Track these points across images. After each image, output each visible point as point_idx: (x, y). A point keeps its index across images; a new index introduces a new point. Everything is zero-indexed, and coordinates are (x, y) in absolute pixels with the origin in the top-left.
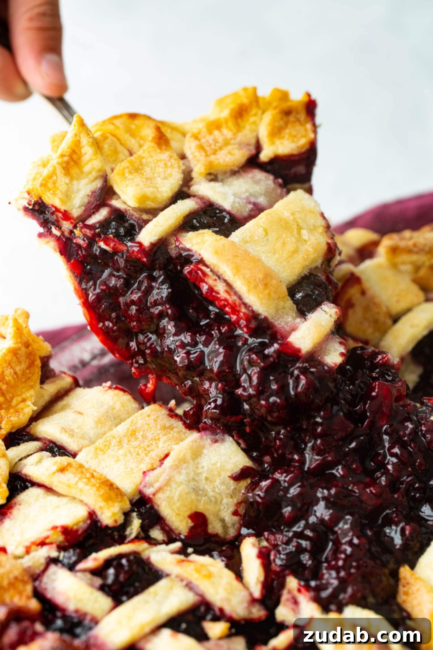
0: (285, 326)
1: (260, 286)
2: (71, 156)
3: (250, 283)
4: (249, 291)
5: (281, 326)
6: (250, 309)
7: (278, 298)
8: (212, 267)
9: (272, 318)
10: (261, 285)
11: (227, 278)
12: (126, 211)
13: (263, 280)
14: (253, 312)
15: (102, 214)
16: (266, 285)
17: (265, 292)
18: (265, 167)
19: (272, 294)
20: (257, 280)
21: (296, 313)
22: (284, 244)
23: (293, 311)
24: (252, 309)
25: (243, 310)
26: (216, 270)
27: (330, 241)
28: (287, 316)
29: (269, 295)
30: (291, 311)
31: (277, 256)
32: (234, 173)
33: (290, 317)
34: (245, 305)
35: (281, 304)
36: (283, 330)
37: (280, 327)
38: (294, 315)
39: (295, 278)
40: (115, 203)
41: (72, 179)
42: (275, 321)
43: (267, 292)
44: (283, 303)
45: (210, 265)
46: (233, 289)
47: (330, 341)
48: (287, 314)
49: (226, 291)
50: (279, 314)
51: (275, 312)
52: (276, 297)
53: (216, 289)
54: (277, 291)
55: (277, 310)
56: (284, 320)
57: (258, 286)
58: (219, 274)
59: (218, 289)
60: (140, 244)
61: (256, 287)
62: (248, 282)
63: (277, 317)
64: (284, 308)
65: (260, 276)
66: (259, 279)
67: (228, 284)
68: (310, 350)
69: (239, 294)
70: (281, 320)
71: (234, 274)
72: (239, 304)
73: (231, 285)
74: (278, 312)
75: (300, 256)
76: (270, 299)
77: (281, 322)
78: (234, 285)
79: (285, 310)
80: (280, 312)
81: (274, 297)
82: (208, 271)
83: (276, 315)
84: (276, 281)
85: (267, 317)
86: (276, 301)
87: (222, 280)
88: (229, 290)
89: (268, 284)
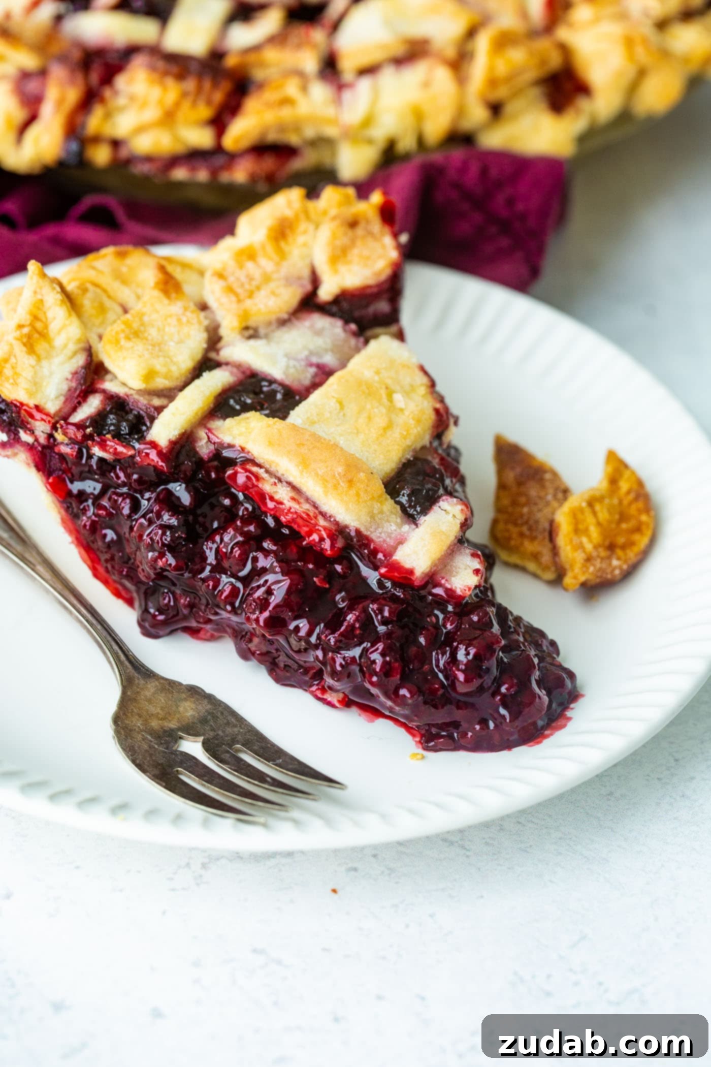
0: (388, 540)
1: (342, 484)
2: (32, 325)
3: (327, 481)
4: (326, 493)
5: (381, 540)
6: (332, 520)
7: (371, 499)
8: (267, 466)
9: (367, 530)
10: (343, 482)
11: (291, 479)
12: (127, 396)
13: (344, 475)
14: (337, 523)
15: (93, 405)
16: (351, 482)
17: (350, 492)
18: (328, 309)
19: (362, 494)
20: (337, 475)
21: (401, 518)
22: (370, 418)
23: (396, 515)
24: (335, 520)
25: (322, 522)
26: (273, 469)
27: (437, 406)
28: (388, 524)
29: (358, 495)
30: (394, 516)
31: (361, 437)
32: (283, 323)
33: (393, 524)
34: (324, 515)
35: (377, 506)
36: (385, 545)
37: (380, 542)
38: (399, 520)
39: (394, 465)
40: (110, 386)
41: (39, 359)
42: (372, 532)
43: (353, 492)
44: (379, 505)
45: (264, 463)
46: (303, 494)
47: (456, 553)
48: (388, 521)
49: (293, 499)
50: (376, 522)
51: (369, 520)
52: (369, 498)
53: (277, 497)
54: (369, 489)
55: (372, 517)
56: (385, 529)
57: (339, 484)
58: (279, 475)
59: (280, 498)
60: (154, 445)
61: (336, 487)
62: (324, 481)
63: (373, 527)
64: (381, 512)
65: (340, 469)
66: (339, 474)
67: (294, 488)
68: (427, 570)
69: (312, 499)
70: (380, 530)
71: (301, 472)
72: (315, 515)
73: (299, 488)
74: (374, 520)
75: (396, 434)
76: (359, 502)
77: (381, 533)
78: (304, 488)
79: (384, 515)
80: (377, 519)
81: (366, 498)
82: (261, 472)
83: (372, 524)
84: (364, 474)
85: (360, 529)
86: (368, 503)
87: (284, 483)
88: (296, 497)
89: (354, 480)
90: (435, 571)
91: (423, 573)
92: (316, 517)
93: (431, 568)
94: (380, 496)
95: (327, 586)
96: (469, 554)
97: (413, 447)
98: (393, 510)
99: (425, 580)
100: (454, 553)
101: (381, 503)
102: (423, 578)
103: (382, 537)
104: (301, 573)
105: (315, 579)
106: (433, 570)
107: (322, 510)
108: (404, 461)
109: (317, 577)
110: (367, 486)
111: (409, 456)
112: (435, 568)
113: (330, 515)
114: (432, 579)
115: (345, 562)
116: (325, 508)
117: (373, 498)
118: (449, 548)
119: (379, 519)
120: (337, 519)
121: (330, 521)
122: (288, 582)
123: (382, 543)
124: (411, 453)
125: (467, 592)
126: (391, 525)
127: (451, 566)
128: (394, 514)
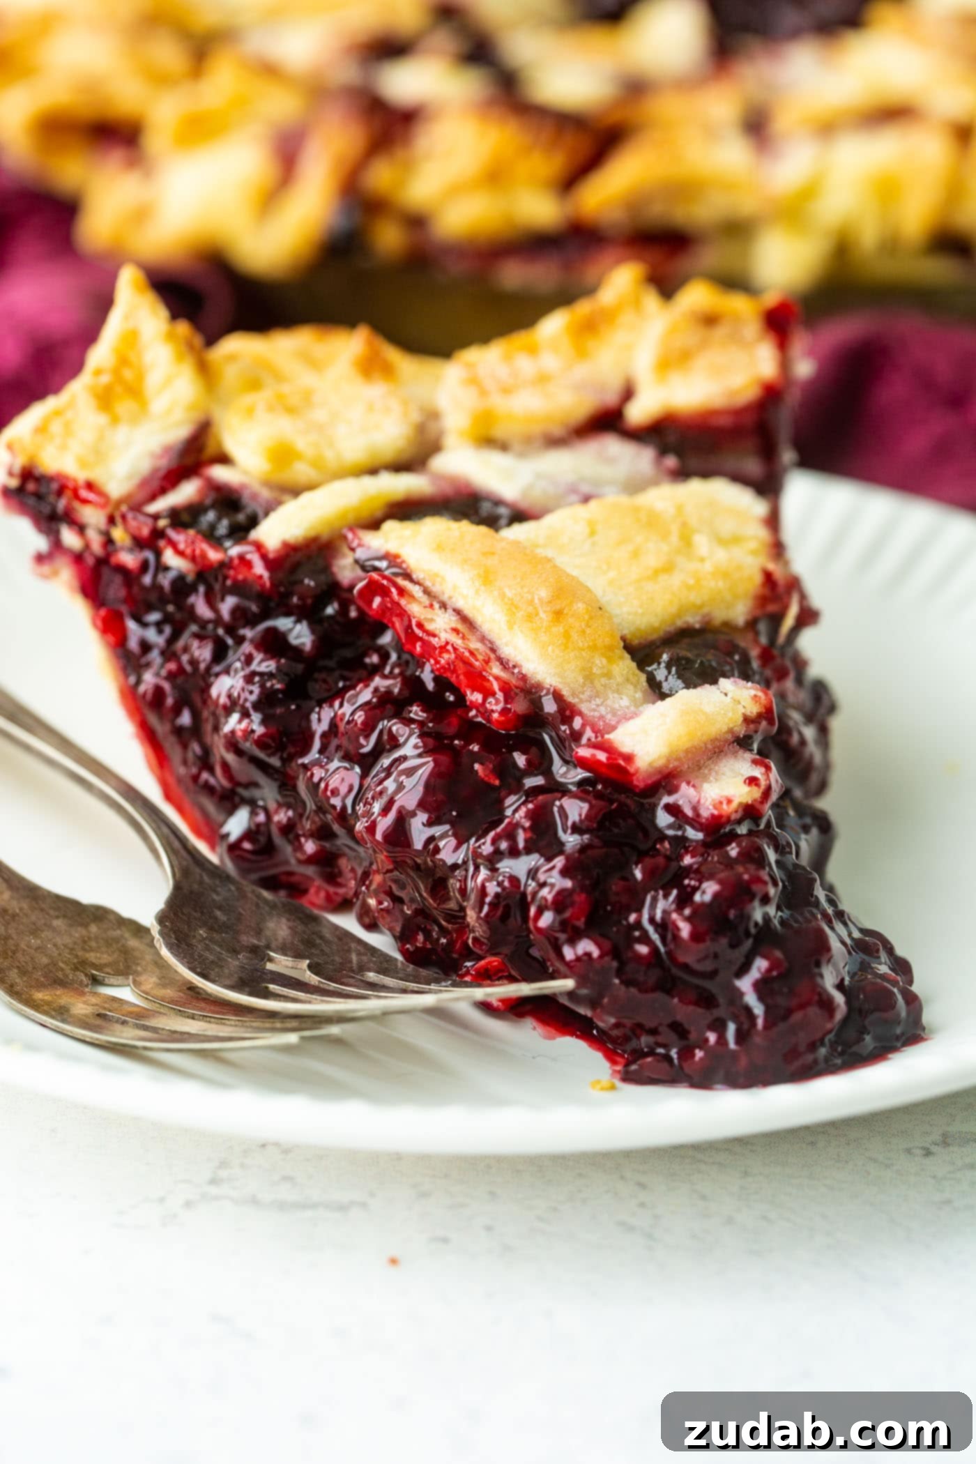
0: (609, 717)
1: (542, 615)
2: (117, 372)
3: (517, 607)
4: (511, 625)
5: (596, 714)
6: (516, 671)
7: (589, 648)
8: (428, 583)
9: (574, 694)
10: (545, 612)
11: (460, 604)
12: (244, 486)
13: (550, 602)
14: (524, 678)
15: (187, 492)
16: (558, 615)
17: (554, 630)
18: (639, 435)
19: (575, 636)
20: (536, 601)
21: (644, 692)
22: (636, 554)
23: (635, 686)
24: (520, 673)
25: (496, 670)
26: (436, 589)
27: (771, 566)
28: (616, 695)
29: (567, 635)
30: (631, 687)
31: (612, 574)
32: (555, 441)
33: (624, 697)
34: (503, 663)
35: (599, 662)
36: (601, 723)
37: (593, 717)
38: (639, 695)
39: (655, 622)
40: (219, 473)
41: (115, 420)
42: (581, 701)
43: (559, 629)
44: (604, 661)
45: (424, 579)
46: (478, 630)
47: (726, 755)
48: (618, 692)
49: (456, 631)
50: (595, 687)
51: (581, 680)
52: (586, 645)
53: (429, 627)
54: (588, 631)
55: (589, 677)
56: (609, 702)
57: (537, 614)
58: (445, 598)
59: (436, 628)
60: (259, 547)
61: (530, 617)
62: (511, 607)
63: (588, 693)
64: (608, 675)
65: (544, 593)
66: (540, 599)
67: (465, 619)
68: (660, 763)
69: (489, 637)
70: (598, 701)
71: (477, 592)
72: (486, 658)
73: (472, 620)
74: (592, 682)
75: (676, 581)
76: (566, 648)
77: (598, 706)
78: (479, 619)
79: (611, 681)
80: (597, 683)
81: (581, 644)
82: (416, 590)
83: (585, 689)
84: (585, 606)
85: (560, 690)
86: (584, 654)
87: (450, 611)
88: (460, 626)
89: (565, 612)
90: (675, 768)
91: (650, 764)
92: (487, 662)
93: (668, 761)
94: (610, 648)
95: (497, 782)
96: (749, 760)
97: (705, 610)
98: (631, 677)
99: (655, 778)
100: (722, 754)
101: (610, 660)
102: (650, 775)
103: (598, 711)
104: (456, 754)
105: (477, 766)
106: (671, 766)
107: (502, 656)
108: (680, 623)
109: (482, 764)
110: (588, 626)
111: (694, 620)
112: (676, 763)
113: (514, 664)
114: (666, 780)
115: (534, 750)
116: (507, 651)
117: (594, 648)
118: (713, 740)
119: (602, 685)
120: (524, 672)
121: (513, 673)
122: (431, 765)
123: (596, 720)
124: (698, 618)
125: (725, 806)
126: (622, 699)
127: (710, 770)
128: (632, 684)
